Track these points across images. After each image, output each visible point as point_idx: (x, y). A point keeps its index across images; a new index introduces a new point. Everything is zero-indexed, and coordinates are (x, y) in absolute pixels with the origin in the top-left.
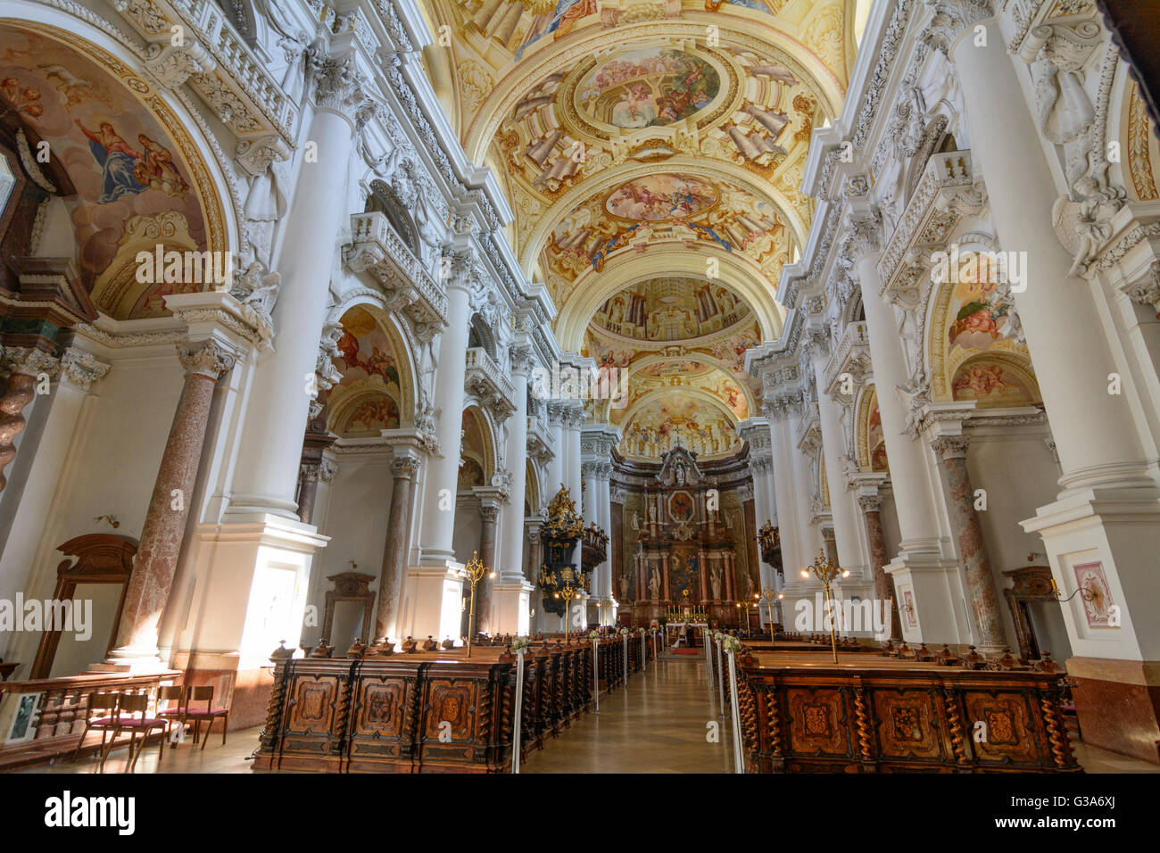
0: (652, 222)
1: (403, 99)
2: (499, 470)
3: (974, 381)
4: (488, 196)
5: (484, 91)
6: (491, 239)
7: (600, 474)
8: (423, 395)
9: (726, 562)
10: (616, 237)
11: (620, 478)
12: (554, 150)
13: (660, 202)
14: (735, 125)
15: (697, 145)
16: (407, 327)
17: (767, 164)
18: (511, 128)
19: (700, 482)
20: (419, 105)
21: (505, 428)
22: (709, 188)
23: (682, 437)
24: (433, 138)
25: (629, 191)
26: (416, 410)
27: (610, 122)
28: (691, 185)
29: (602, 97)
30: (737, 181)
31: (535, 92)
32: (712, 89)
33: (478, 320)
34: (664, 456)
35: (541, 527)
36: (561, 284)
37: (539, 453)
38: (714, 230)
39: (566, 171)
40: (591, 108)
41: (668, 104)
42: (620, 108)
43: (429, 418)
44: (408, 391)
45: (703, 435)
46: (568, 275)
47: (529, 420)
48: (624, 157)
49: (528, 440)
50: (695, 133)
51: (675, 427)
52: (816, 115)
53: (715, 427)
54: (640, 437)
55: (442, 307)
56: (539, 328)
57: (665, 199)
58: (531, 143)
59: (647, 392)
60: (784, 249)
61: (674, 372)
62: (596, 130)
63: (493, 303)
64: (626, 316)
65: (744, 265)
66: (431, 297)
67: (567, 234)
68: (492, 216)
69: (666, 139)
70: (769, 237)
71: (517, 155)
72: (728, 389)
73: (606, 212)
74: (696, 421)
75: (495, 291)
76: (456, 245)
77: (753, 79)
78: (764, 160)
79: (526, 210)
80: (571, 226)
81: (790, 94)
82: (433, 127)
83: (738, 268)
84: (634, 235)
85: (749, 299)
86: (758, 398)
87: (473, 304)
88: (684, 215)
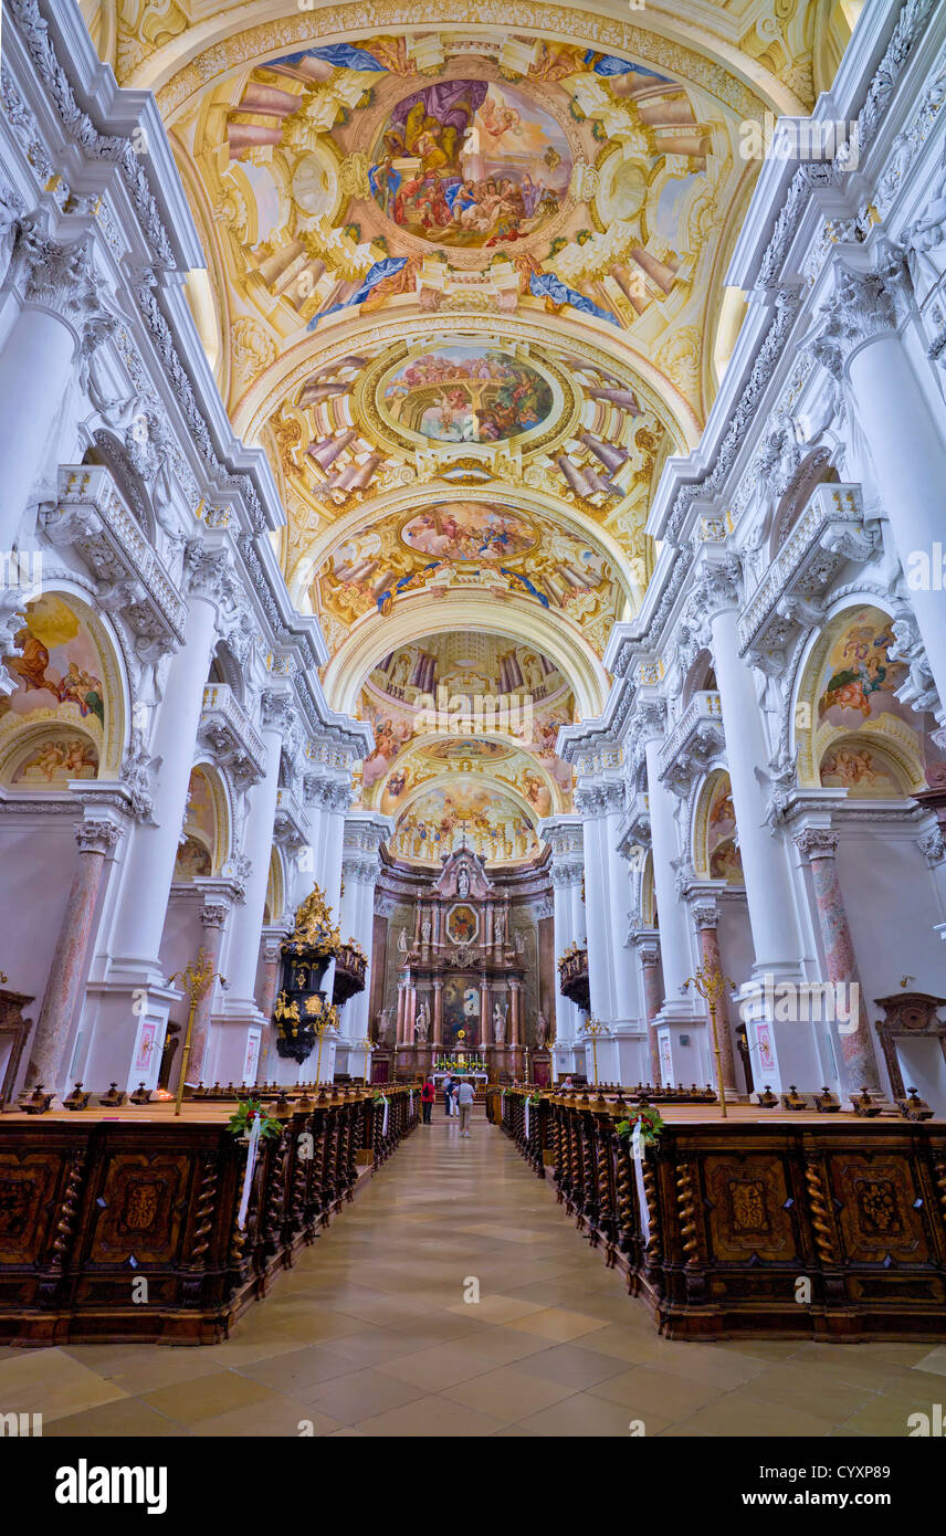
0: (456, 561)
1: (154, 334)
2: (233, 856)
3: (841, 767)
4: (256, 485)
5: (263, 359)
6: (254, 545)
7: (364, 876)
8: (138, 736)
9: (514, 996)
10: (410, 575)
11: (387, 884)
12: (344, 453)
13: (469, 538)
14: (567, 454)
15: (519, 471)
16: (124, 637)
17: (600, 504)
18: (292, 416)
19: (487, 893)
20: (177, 346)
21: (246, 801)
22: (528, 527)
23: (469, 837)
24: (190, 395)
25: (431, 519)
26: (125, 757)
27: (417, 429)
28: (507, 521)
29: (410, 397)
30: (564, 520)
31: (328, 376)
32: (544, 408)
33: (223, 648)
34: (445, 859)
35: (283, 939)
36: (335, 625)
37: (288, 836)
38: (530, 579)
39: (356, 482)
40: (396, 409)
41: (490, 418)
42: (432, 414)
43: (142, 769)
44: (115, 729)
45: (494, 835)
46: (345, 615)
47: (279, 793)
48: (430, 474)
49: (276, 821)
50: (519, 457)
51: (461, 823)
52: (659, 454)
53: (509, 827)
54: (416, 834)
55: (177, 616)
56: (303, 674)
57: (473, 534)
58: (315, 440)
59: (429, 777)
60: (611, 611)
61: (464, 754)
62: (399, 436)
63: (246, 631)
64: (412, 678)
65: (562, 625)
66: (165, 600)
67: (349, 563)
68: (259, 515)
69: (483, 460)
70: (594, 594)
71: (297, 452)
72: (528, 780)
73: (400, 542)
74: (488, 817)
75: (251, 615)
76: (207, 543)
77: (591, 403)
78: (597, 499)
79: (300, 522)
80: (355, 553)
81: (633, 426)
82: (191, 379)
83: (555, 628)
84: (433, 575)
85: (567, 667)
86: (565, 791)
87: (220, 627)
88: (495, 557)
